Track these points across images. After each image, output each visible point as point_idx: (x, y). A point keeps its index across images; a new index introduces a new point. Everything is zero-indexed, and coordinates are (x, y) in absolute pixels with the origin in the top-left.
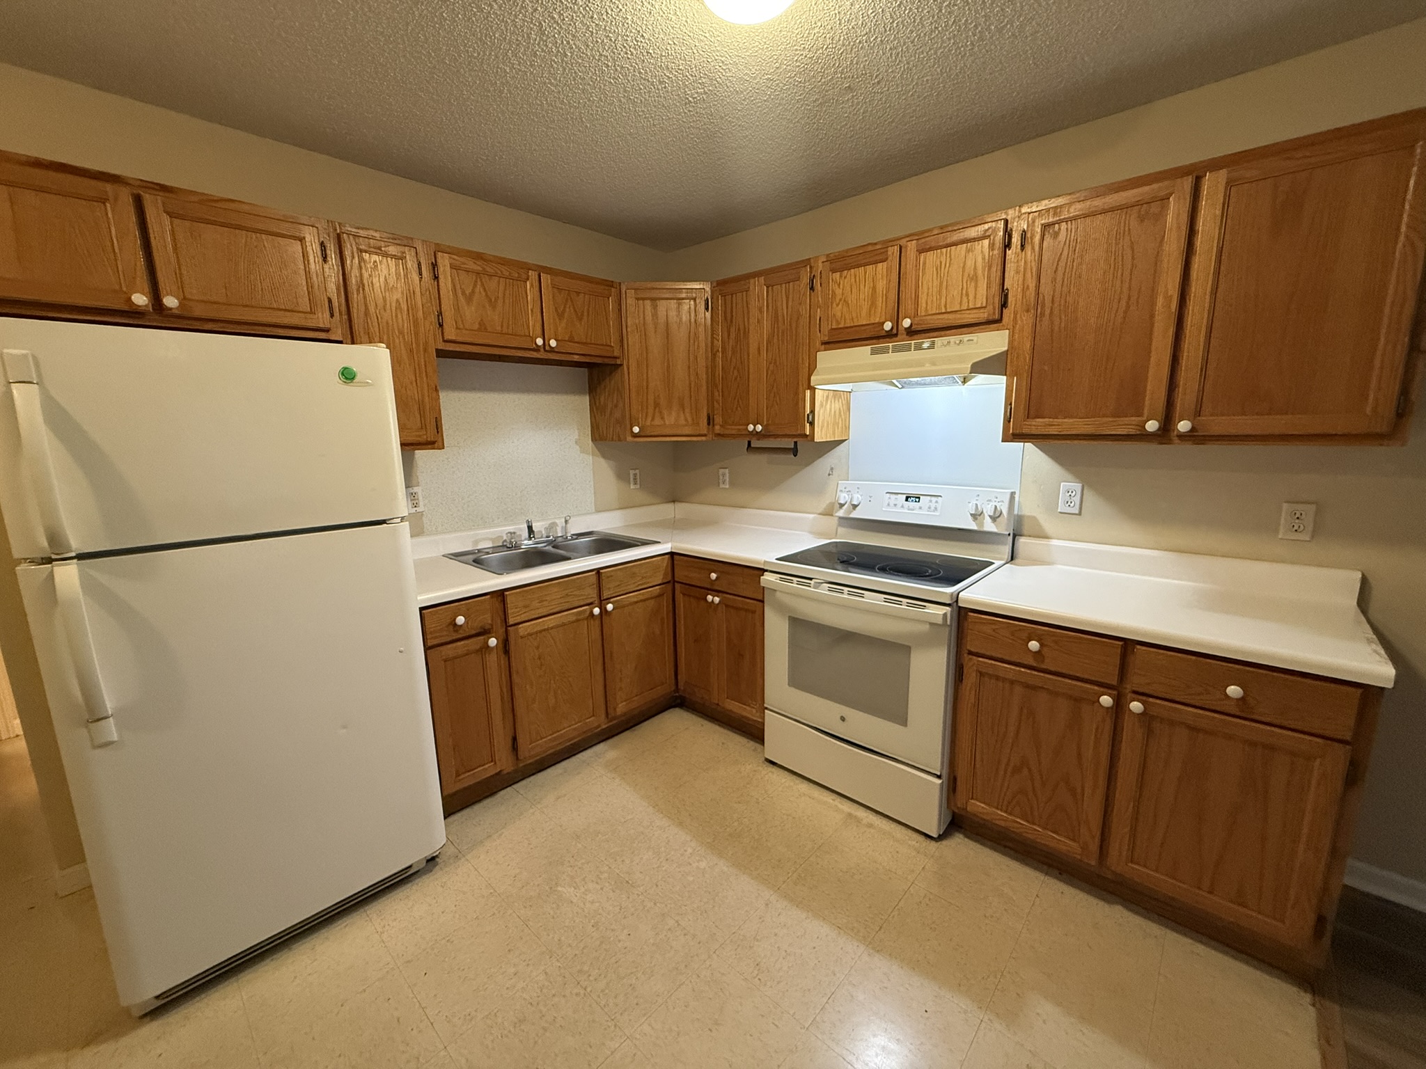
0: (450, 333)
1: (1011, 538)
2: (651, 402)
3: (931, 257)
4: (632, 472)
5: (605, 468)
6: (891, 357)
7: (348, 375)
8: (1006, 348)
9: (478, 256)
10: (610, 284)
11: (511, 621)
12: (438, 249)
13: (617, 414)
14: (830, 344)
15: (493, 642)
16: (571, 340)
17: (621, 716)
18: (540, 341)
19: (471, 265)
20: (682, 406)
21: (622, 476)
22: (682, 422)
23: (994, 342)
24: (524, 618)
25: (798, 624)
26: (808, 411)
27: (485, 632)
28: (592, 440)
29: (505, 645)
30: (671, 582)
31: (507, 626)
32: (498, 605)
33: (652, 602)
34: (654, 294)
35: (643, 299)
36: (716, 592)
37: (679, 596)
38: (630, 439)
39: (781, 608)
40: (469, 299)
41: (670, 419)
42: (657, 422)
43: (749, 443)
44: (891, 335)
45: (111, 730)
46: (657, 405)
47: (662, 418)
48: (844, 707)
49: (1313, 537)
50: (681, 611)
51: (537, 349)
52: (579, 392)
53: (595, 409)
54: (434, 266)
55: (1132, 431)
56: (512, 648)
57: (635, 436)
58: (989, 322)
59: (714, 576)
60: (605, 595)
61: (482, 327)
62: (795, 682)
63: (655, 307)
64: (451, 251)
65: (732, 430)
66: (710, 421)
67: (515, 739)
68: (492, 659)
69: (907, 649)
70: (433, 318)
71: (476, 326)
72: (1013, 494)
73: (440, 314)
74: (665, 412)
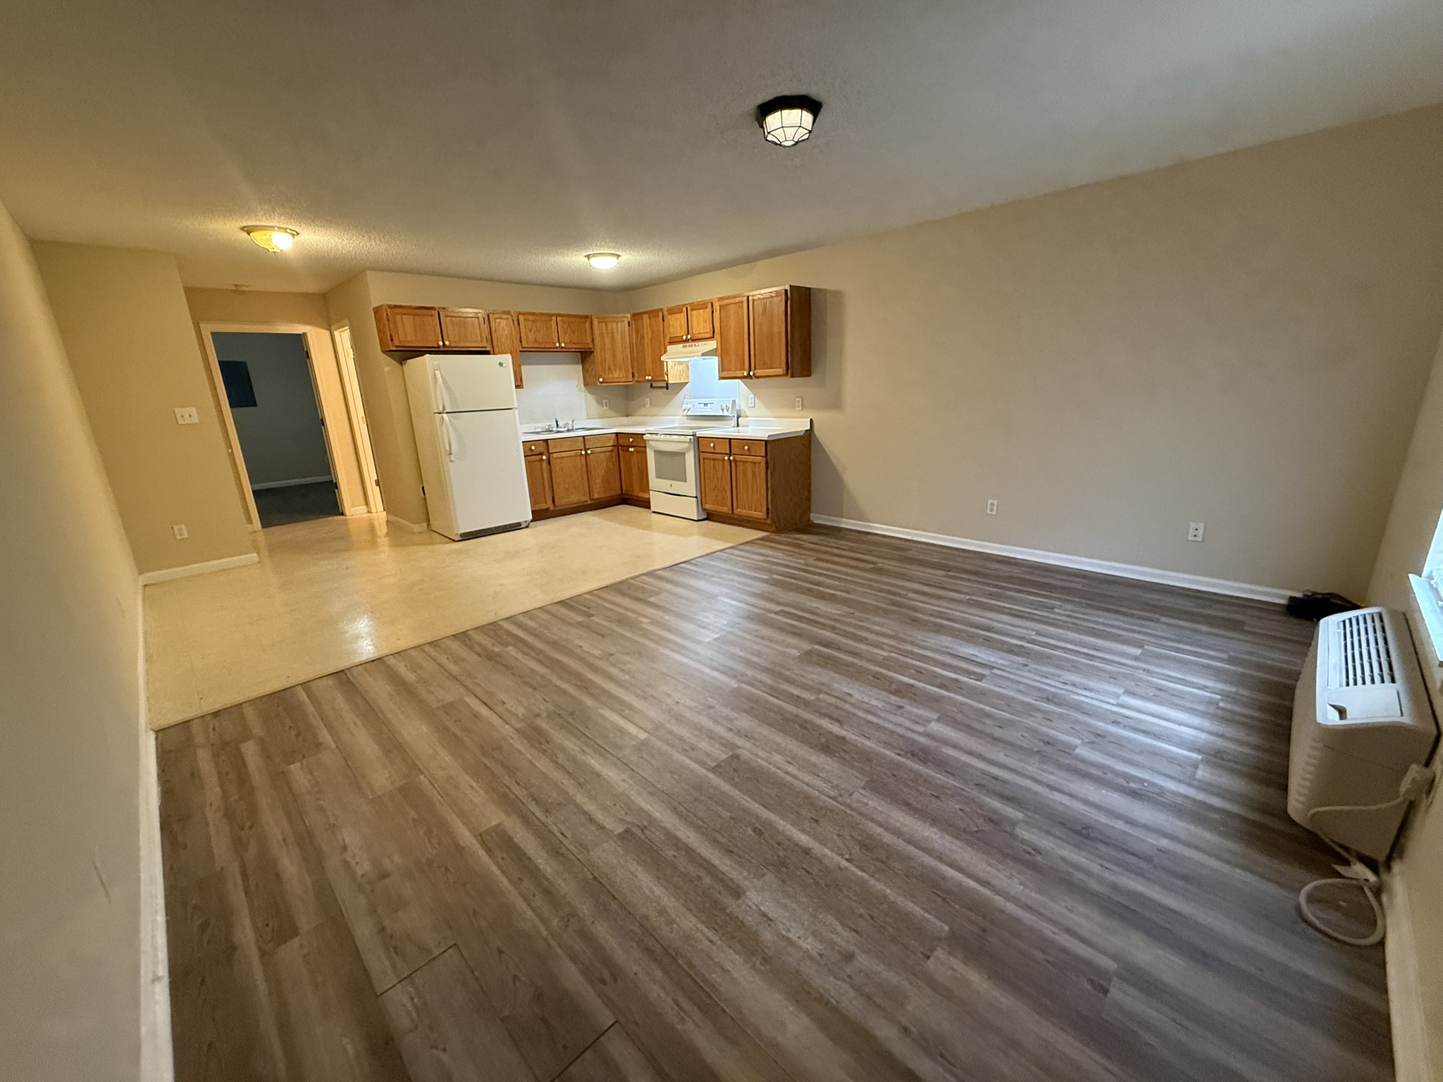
0: (525, 345)
1: (736, 418)
2: (607, 368)
3: (694, 312)
4: (604, 401)
5: (591, 398)
6: (688, 349)
7: (501, 364)
8: (715, 347)
9: (533, 314)
10: (587, 317)
11: (550, 451)
12: (520, 314)
13: (593, 373)
14: (671, 343)
15: (544, 457)
16: (571, 342)
17: (597, 499)
18: (557, 345)
19: (531, 318)
20: (621, 369)
21: (599, 402)
22: (621, 375)
23: (712, 345)
24: (555, 451)
25: (657, 452)
26: (665, 370)
27: (541, 454)
28: (584, 385)
29: (549, 459)
30: (617, 446)
31: (549, 453)
32: (545, 444)
33: (608, 454)
34: (607, 320)
35: (602, 322)
36: (632, 447)
37: (621, 452)
38: (599, 384)
39: (652, 447)
40: (531, 330)
41: (616, 375)
42: (610, 376)
43: (651, 384)
44: (687, 341)
45: (453, 457)
46: (609, 369)
47: (612, 374)
48: (670, 481)
49: (802, 409)
50: (621, 457)
51: (557, 348)
52: (577, 363)
53: (585, 371)
54: (518, 320)
55: (741, 375)
56: (551, 462)
57: (601, 383)
58: (711, 338)
59: (631, 440)
60: (587, 447)
61: (536, 341)
62: (658, 476)
63: (606, 325)
64: (524, 314)
65: (641, 379)
66: (633, 376)
67: (553, 498)
68: (545, 464)
69: (684, 454)
70: (518, 339)
71: (533, 340)
72: (734, 401)
73: (521, 337)
74: (614, 372)
